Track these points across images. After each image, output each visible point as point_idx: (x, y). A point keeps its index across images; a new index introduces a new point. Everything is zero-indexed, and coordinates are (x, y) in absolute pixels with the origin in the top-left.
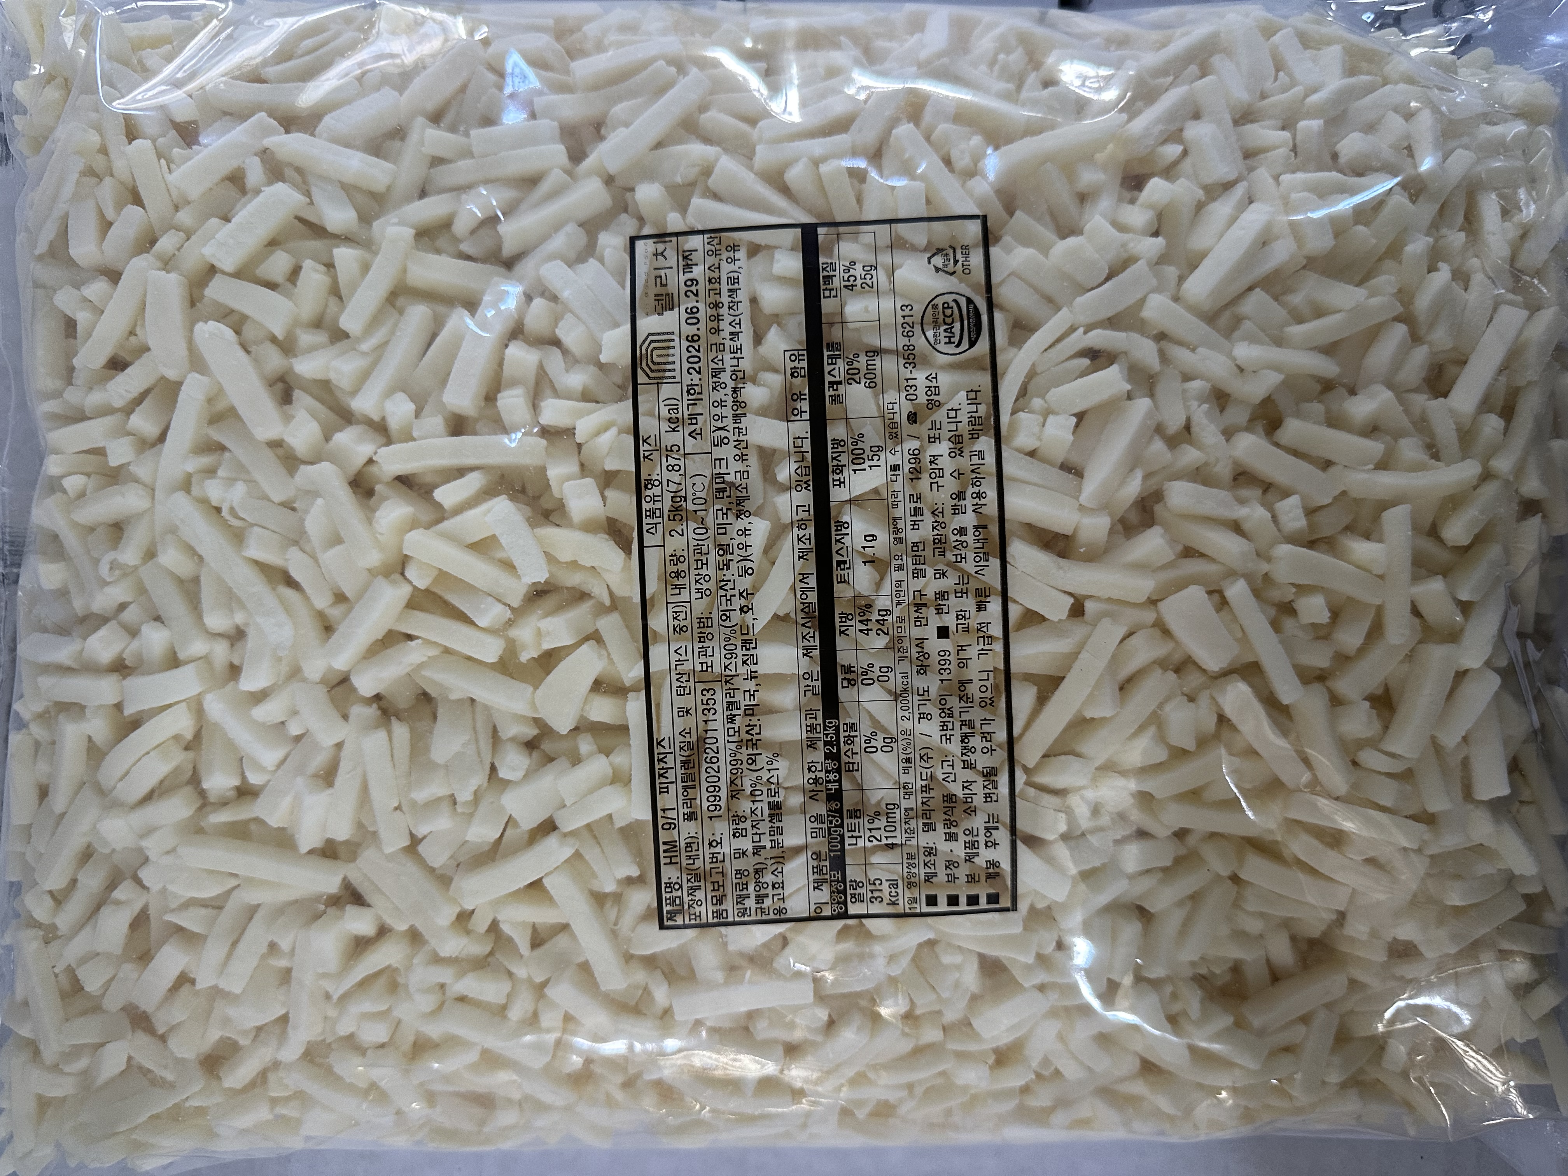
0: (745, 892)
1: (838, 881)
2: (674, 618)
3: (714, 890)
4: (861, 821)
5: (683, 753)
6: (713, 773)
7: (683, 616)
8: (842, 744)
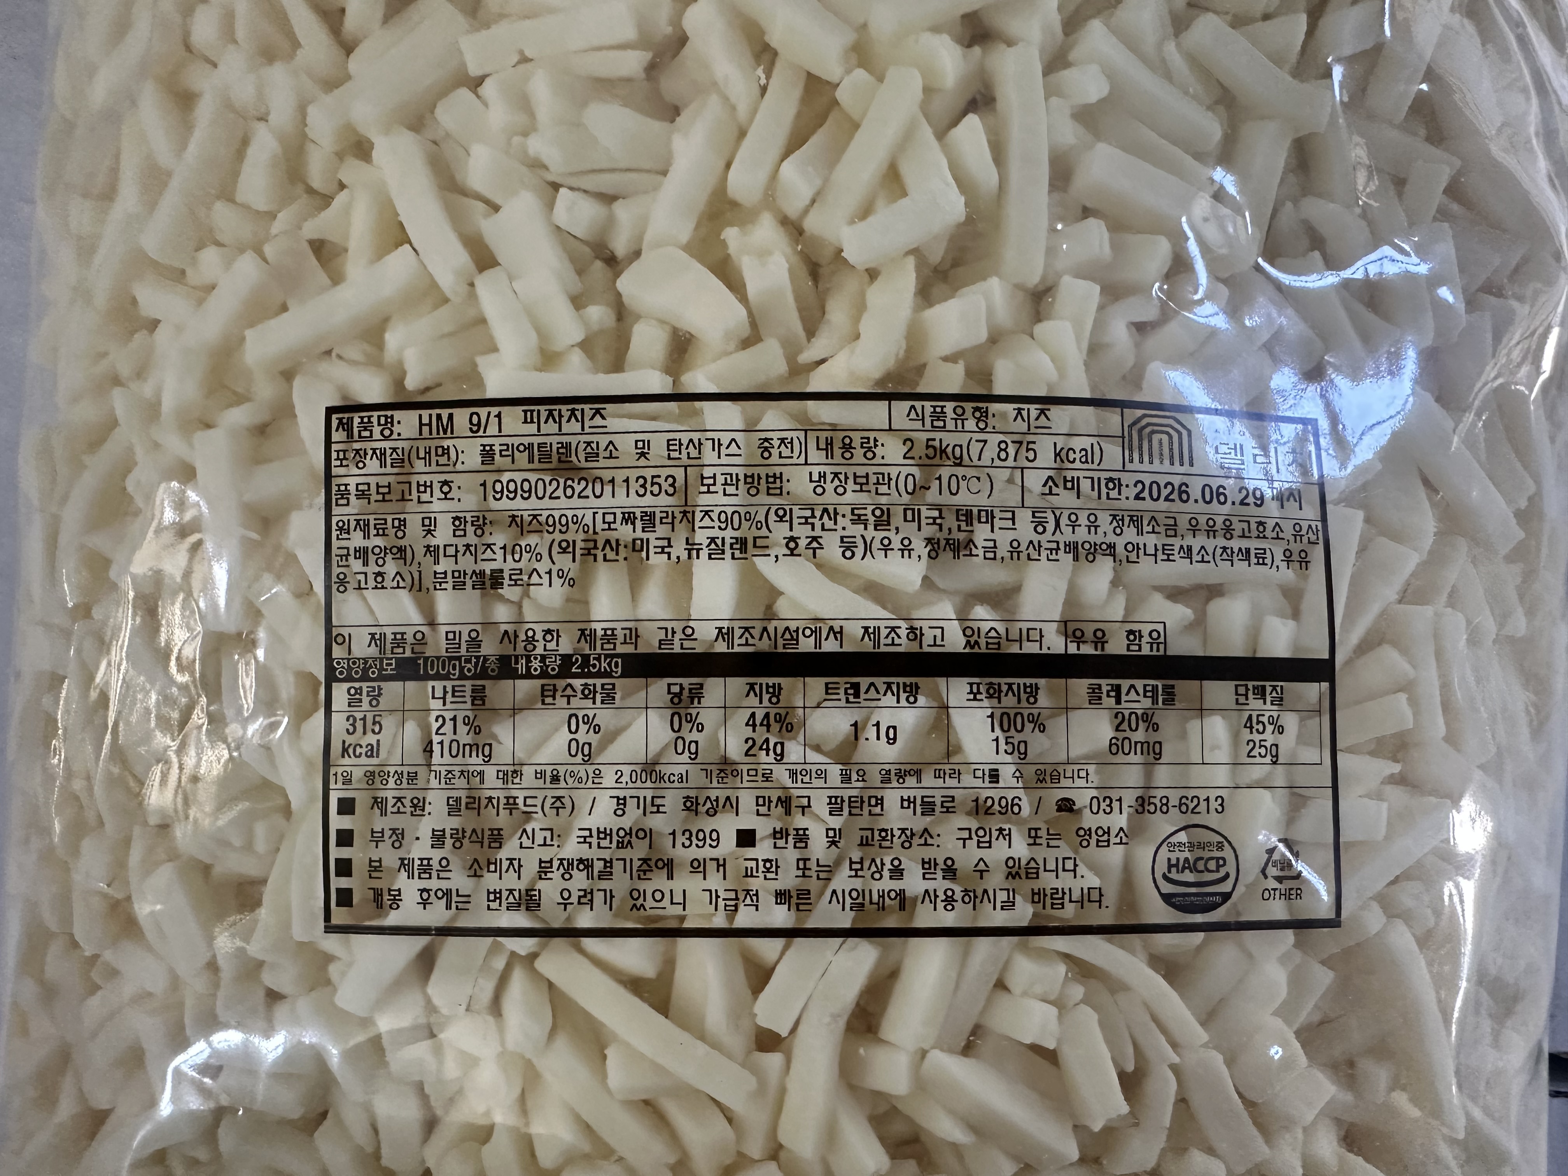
0: (373, 532)
1: (382, 669)
2: (782, 440)
3: (378, 486)
4: (468, 705)
5: (582, 446)
6: (549, 490)
7: (786, 452)
8: (583, 681)
